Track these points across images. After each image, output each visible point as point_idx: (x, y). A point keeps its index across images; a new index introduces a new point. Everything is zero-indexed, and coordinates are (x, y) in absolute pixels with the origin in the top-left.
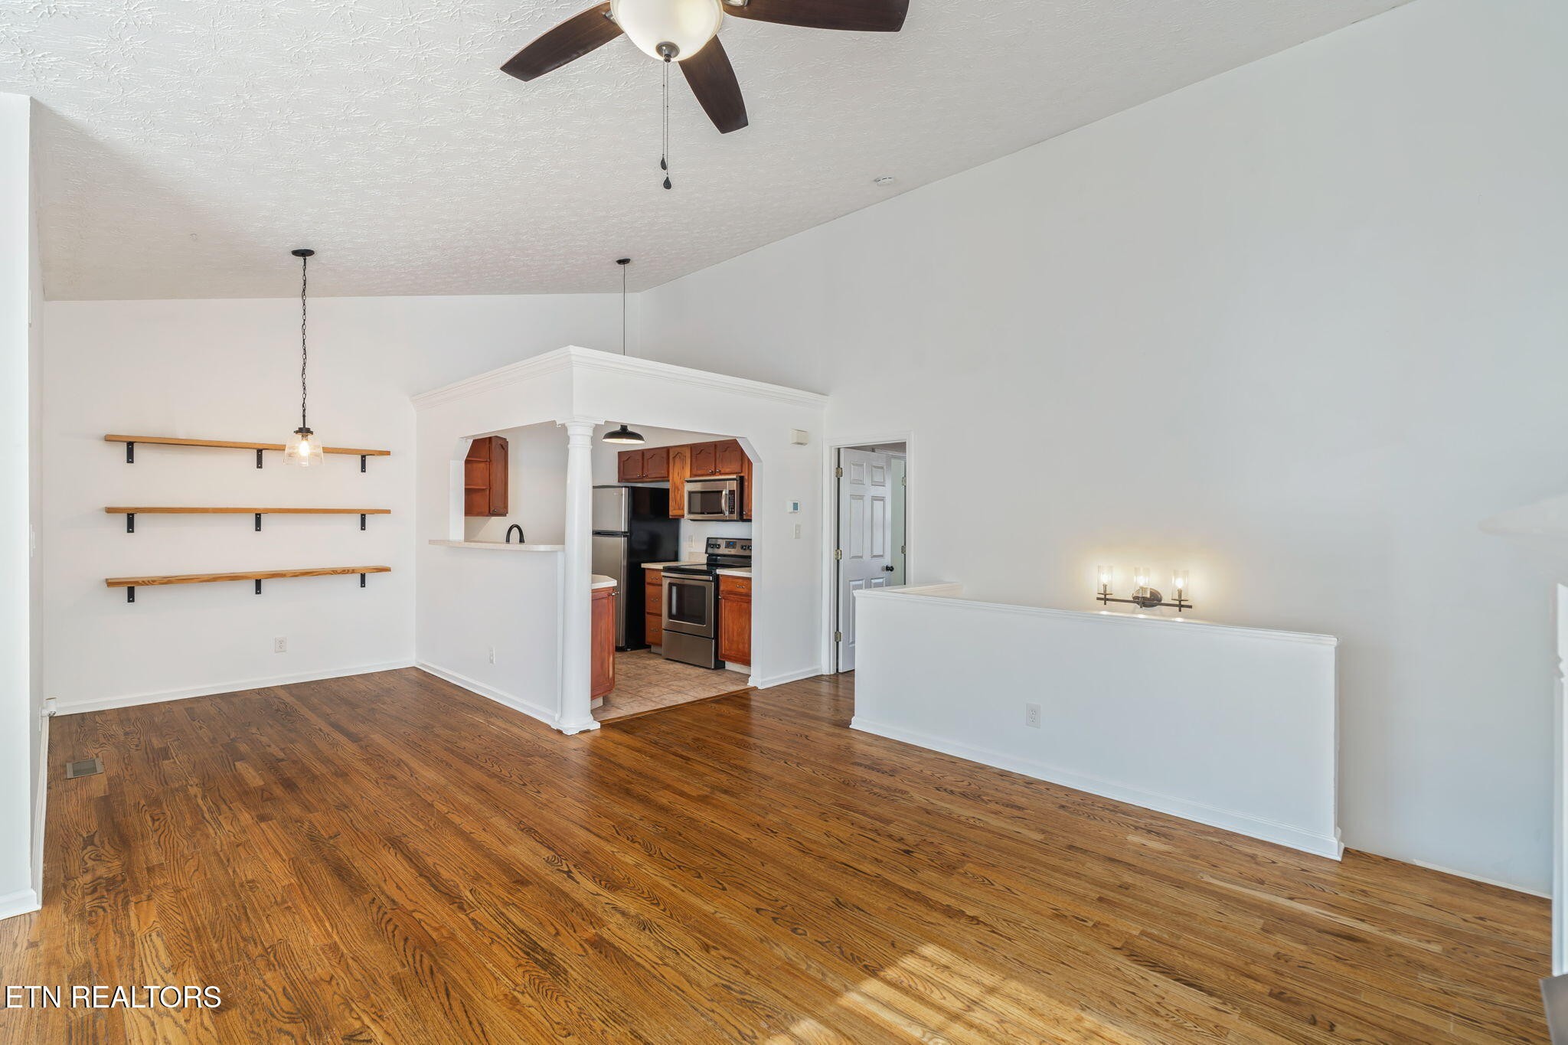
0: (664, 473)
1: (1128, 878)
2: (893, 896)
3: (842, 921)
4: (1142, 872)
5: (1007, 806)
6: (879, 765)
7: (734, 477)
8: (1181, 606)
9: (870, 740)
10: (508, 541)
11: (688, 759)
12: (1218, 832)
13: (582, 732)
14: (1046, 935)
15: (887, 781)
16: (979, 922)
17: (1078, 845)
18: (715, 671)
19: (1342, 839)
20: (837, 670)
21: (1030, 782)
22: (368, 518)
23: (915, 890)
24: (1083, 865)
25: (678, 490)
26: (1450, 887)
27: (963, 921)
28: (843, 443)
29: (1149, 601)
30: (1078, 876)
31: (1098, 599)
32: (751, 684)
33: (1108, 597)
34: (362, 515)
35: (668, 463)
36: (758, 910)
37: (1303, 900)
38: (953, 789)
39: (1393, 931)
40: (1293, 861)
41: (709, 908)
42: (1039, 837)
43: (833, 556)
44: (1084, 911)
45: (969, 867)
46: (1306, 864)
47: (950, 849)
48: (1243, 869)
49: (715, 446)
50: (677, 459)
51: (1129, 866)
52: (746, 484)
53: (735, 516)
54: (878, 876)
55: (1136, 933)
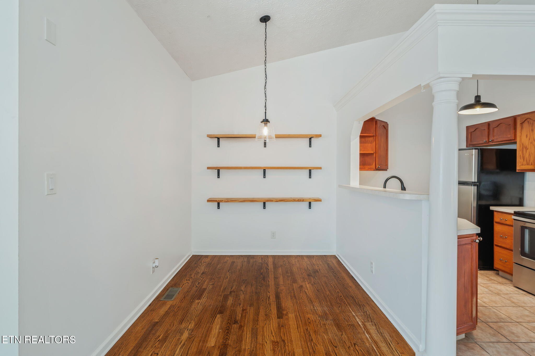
10: (385, 187)
22: (313, 171)
25: (527, 149)
34: (309, 170)
35: (516, 129)
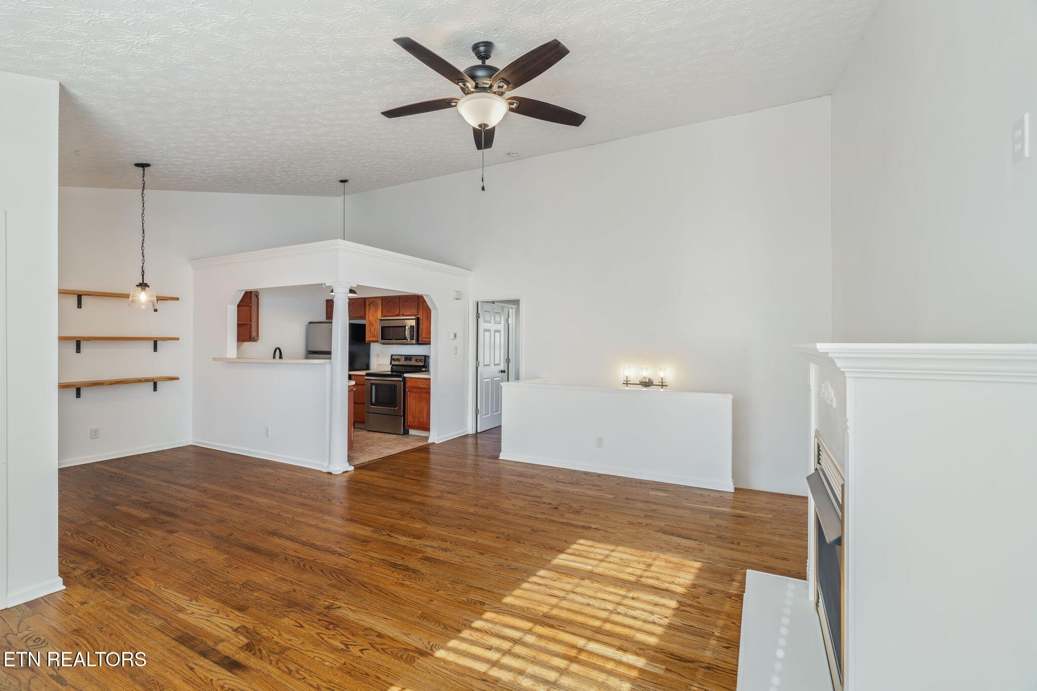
0: (361, 314)
1: (654, 507)
2: (557, 525)
3: (539, 537)
4: (659, 504)
5: (593, 486)
6: (523, 474)
7: (414, 317)
8: (662, 386)
9: (513, 464)
10: (274, 357)
11: (419, 480)
12: (686, 487)
13: (344, 472)
14: (628, 530)
15: (531, 481)
16: (599, 530)
17: (629, 497)
18: (404, 436)
19: (734, 484)
20: (477, 431)
21: (599, 475)
22: (159, 343)
23: (566, 522)
24: (635, 505)
25: (373, 325)
26: (773, 496)
27: (592, 530)
28: (480, 299)
29: (647, 384)
30: (634, 509)
31: (623, 383)
32: (430, 441)
33: (628, 382)
34: (155, 341)
35: (365, 308)
36: (497, 537)
37: (723, 507)
38: (565, 481)
39: (755, 513)
40: (716, 494)
41: (473, 540)
42: (613, 496)
43: (475, 365)
44: (640, 521)
45: (586, 511)
46: (722, 495)
47: (574, 505)
48: (698, 499)
49: (400, 298)
50: (372, 305)
51: (653, 503)
52: (421, 322)
53: (414, 341)
54: (547, 519)
55: (663, 525)
